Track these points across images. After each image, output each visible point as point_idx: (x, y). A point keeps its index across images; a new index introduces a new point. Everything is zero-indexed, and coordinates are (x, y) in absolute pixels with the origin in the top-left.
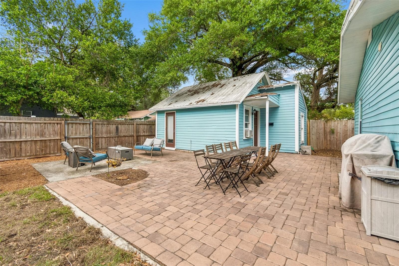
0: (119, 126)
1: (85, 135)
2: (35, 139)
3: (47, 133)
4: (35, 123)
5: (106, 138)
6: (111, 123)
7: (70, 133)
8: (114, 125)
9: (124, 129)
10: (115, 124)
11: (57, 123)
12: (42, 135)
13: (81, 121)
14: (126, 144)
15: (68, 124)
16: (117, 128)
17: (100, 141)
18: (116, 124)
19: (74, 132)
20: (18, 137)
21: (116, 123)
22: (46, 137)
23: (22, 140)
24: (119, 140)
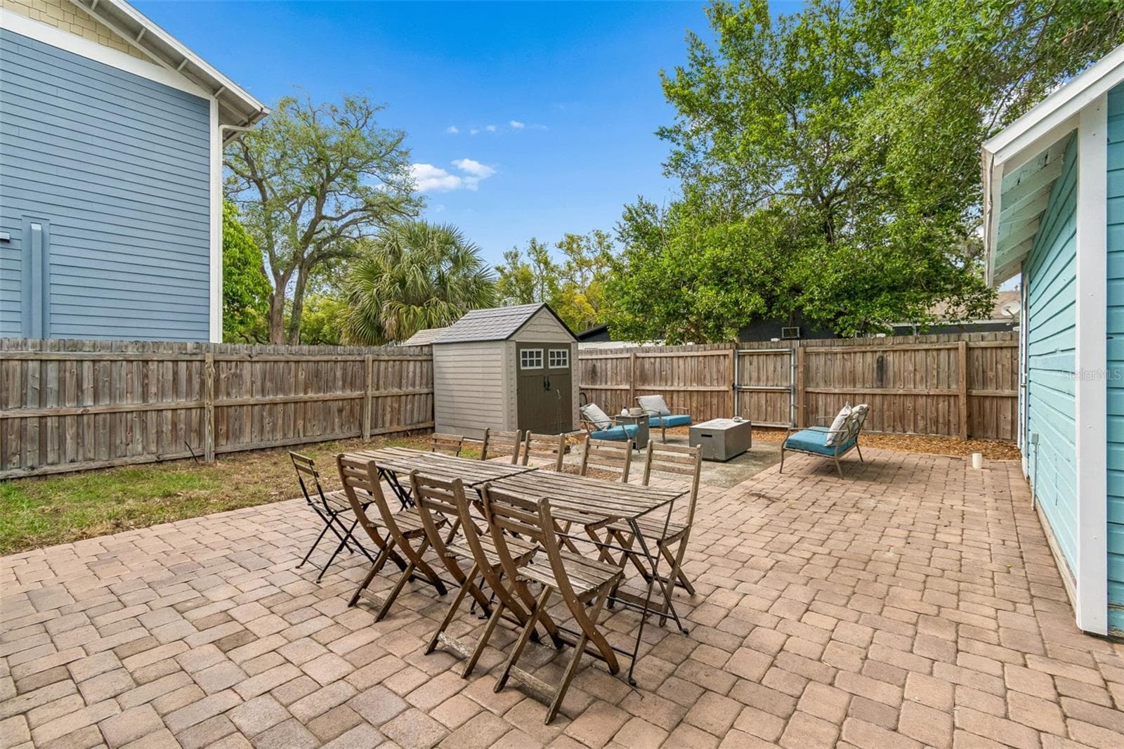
0: (890, 358)
1: (779, 384)
2: (690, 389)
3: (708, 377)
4: (692, 357)
5: (841, 396)
6: (856, 350)
7: (746, 376)
8: (869, 355)
9: (911, 368)
10: (872, 352)
11: (724, 356)
12: (701, 381)
13: (771, 348)
14: (921, 424)
15: (741, 357)
16: (881, 365)
17: (820, 403)
18: (876, 352)
19: (755, 375)
20: (669, 383)
21: (875, 349)
22: (705, 385)
23: (672, 388)
24: (889, 406)
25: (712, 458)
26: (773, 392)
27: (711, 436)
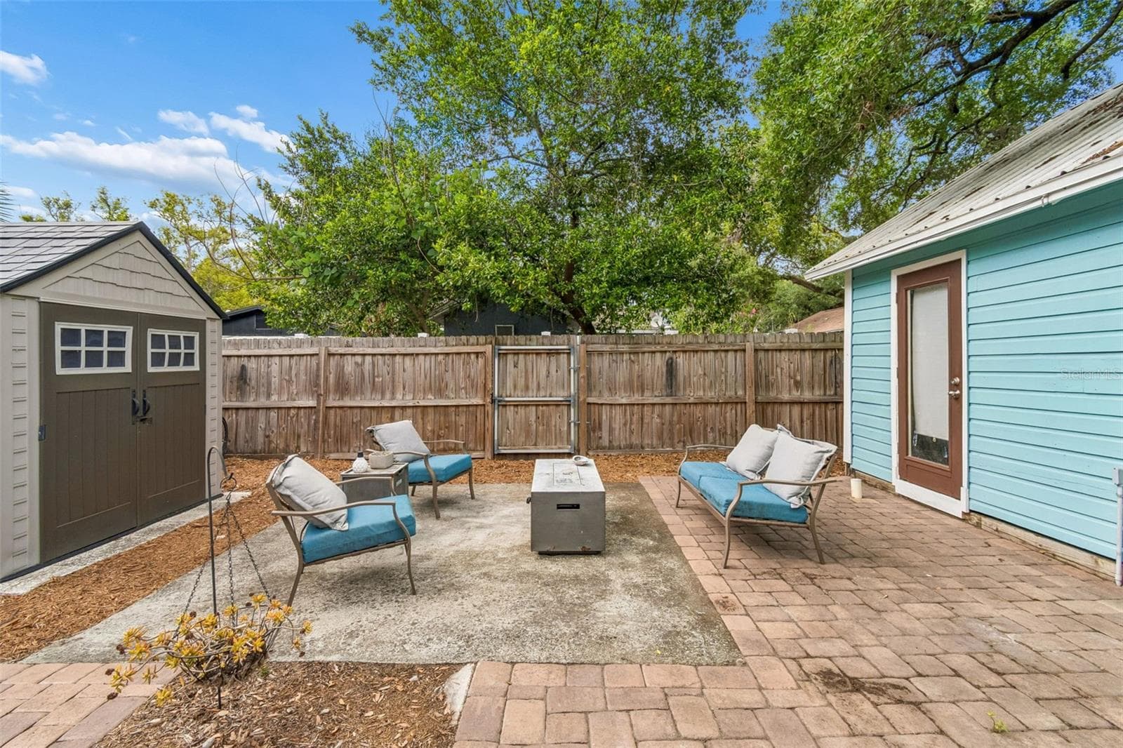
0: (681, 359)
1: (554, 394)
2: (422, 403)
3: (451, 385)
4: (426, 354)
5: (628, 408)
6: (646, 349)
7: (509, 384)
8: (658, 355)
9: (701, 372)
10: (661, 352)
11: (477, 354)
12: (440, 393)
13: (543, 345)
14: (711, 436)
15: (503, 355)
16: (671, 368)
17: (604, 417)
18: (665, 352)
19: (521, 382)
20: (388, 395)
21: (666, 348)
22: (448, 397)
23: (394, 404)
24: (680, 417)
25: (579, 549)
26: (547, 404)
27: (577, 507)
